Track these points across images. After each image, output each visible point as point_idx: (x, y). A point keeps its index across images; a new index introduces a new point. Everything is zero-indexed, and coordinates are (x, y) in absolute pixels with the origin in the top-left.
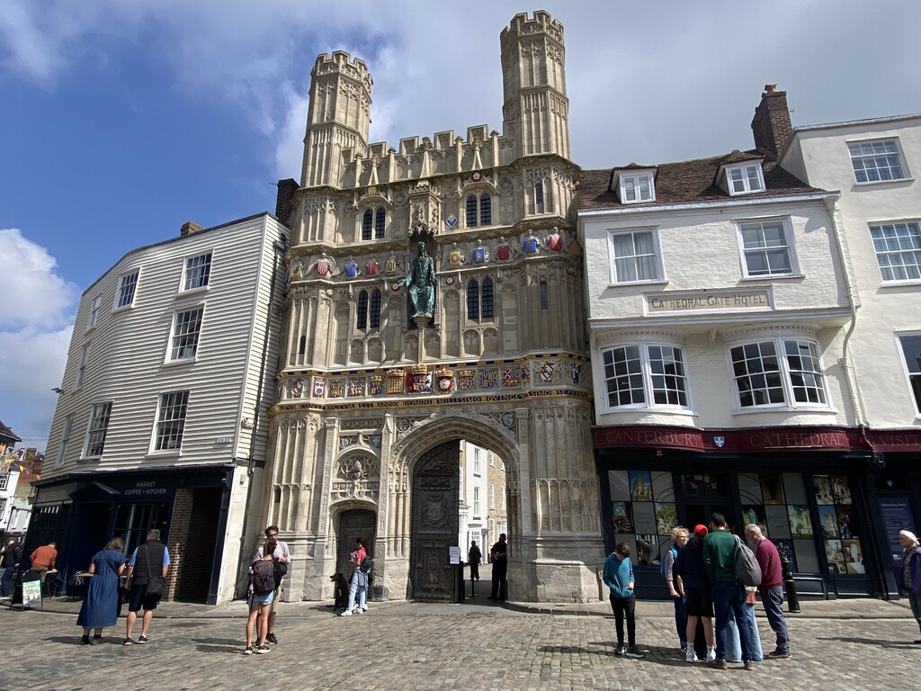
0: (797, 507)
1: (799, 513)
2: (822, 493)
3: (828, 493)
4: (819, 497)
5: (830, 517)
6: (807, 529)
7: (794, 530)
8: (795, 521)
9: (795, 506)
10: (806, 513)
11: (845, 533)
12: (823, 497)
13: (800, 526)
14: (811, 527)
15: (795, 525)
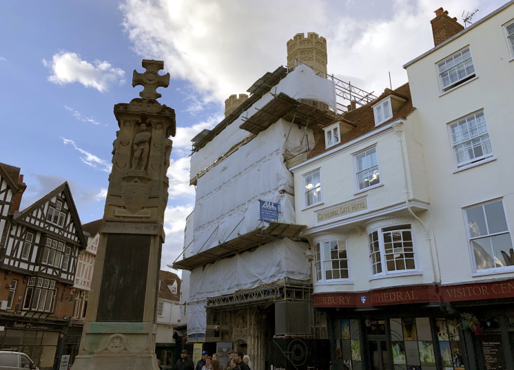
0: (425, 342)
1: (426, 347)
2: (441, 332)
3: (445, 331)
4: (440, 335)
5: (447, 350)
6: (431, 359)
7: (422, 360)
8: (423, 352)
9: (423, 342)
10: (431, 347)
11: (456, 362)
12: (442, 335)
13: (426, 357)
14: (433, 357)
15: (423, 355)
